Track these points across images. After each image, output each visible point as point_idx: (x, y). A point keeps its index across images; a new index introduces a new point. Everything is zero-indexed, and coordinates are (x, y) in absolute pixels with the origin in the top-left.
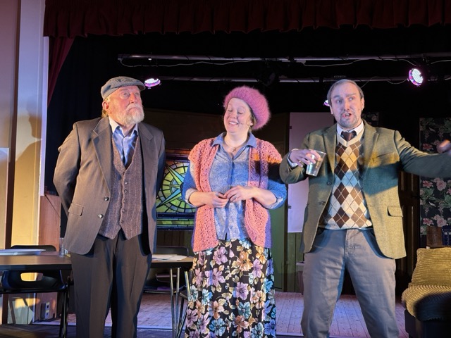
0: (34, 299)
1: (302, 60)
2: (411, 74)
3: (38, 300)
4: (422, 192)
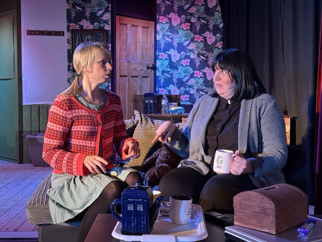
4: (158, 63)
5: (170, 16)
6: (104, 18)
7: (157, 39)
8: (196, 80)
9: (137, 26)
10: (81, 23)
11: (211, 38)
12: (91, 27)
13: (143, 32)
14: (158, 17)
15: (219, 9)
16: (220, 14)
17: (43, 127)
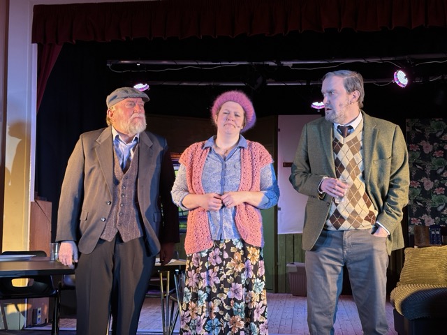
0: (26, 305)
1: (289, 64)
2: (396, 75)
3: (30, 306)
5: (421, 144)
17: (297, 256)
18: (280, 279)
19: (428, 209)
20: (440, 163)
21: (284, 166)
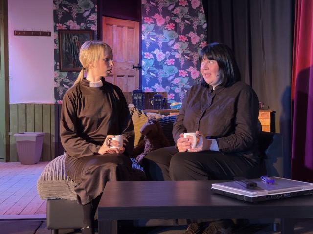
4: (144, 63)
5: (154, 17)
6: (90, 19)
7: (143, 39)
8: (181, 79)
9: (122, 27)
10: (68, 24)
11: (195, 38)
12: (78, 28)
13: (128, 32)
14: (143, 17)
15: (203, 10)
16: (204, 15)
17: (30, 126)
18: (11, 149)
19: (160, 79)
20: (171, 36)
21: (15, 35)
